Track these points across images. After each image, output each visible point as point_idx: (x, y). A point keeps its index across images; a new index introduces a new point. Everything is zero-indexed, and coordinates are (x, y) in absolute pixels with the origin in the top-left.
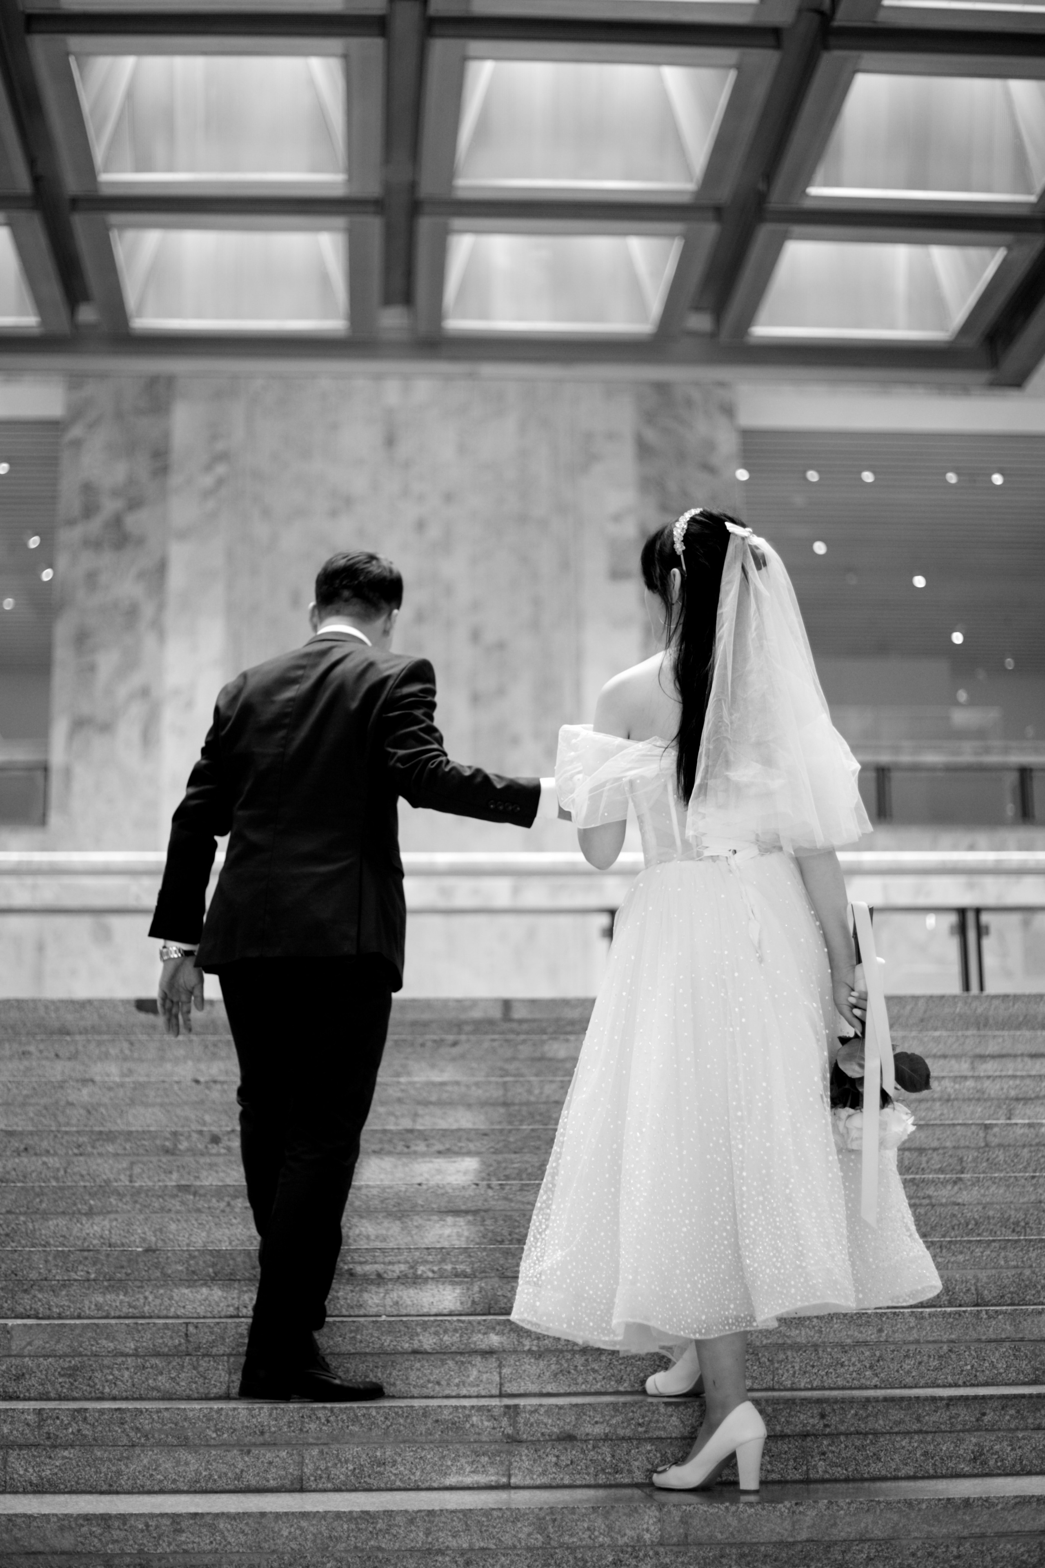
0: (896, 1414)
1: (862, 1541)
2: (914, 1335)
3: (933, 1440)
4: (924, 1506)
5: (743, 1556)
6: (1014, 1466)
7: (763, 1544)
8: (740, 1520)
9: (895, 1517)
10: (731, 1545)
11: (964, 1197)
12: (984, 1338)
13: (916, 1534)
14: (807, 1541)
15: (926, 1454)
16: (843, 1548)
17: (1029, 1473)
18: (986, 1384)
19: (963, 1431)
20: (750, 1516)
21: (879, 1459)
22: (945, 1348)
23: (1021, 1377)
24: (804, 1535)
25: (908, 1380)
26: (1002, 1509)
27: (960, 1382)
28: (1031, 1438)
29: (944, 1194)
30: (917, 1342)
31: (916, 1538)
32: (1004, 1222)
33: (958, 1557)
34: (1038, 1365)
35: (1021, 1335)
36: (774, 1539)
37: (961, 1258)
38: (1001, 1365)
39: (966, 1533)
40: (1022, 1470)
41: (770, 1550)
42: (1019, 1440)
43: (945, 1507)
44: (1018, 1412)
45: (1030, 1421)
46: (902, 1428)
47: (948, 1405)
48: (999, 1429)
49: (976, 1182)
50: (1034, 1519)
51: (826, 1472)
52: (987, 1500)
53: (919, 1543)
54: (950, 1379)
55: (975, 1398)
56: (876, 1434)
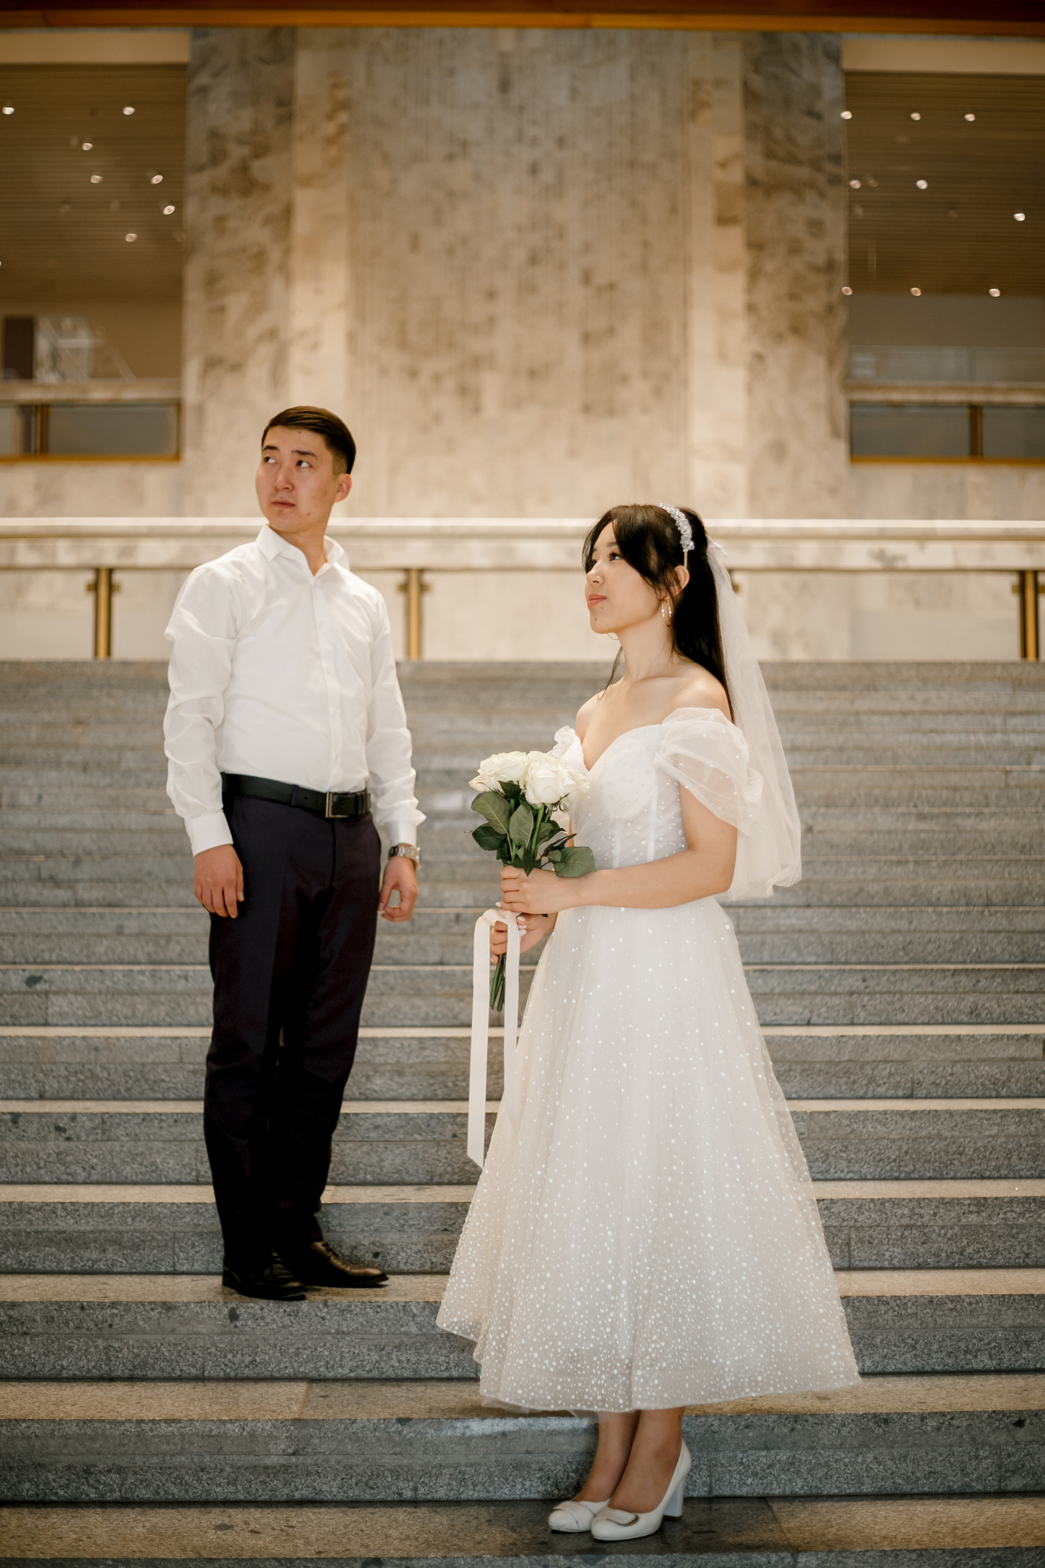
0: (916, 980)
1: (886, 1062)
2: (935, 926)
3: (942, 998)
4: (929, 1039)
5: (804, 1070)
6: (999, 1017)
7: (818, 1062)
8: (803, 1046)
9: (909, 1047)
10: (797, 1063)
11: (985, 825)
12: (986, 929)
13: (923, 1058)
14: (849, 1061)
15: (937, 1008)
16: (873, 1066)
17: (1010, 1023)
18: (987, 962)
19: (964, 993)
20: (809, 1044)
21: (903, 1011)
22: (958, 936)
23: (1013, 958)
24: (846, 1057)
25: (930, 958)
26: (983, 1043)
27: (968, 960)
28: (1011, 999)
29: (969, 824)
30: (937, 931)
31: (922, 1061)
32: (1014, 845)
33: (952, 1074)
34: (1025, 949)
35: (1012, 928)
36: (826, 1059)
37: (976, 872)
38: (998, 950)
39: (957, 1058)
40: (1006, 1020)
41: (823, 1067)
42: (1003, 1000)
43: (944, 1040)
44: (1003, 980)
45: (1012, 987)
46: (920, 989)
47: (953, 975)
48: (989, 992)
49: (993, 815)
50: (1004, 1050)
51: (865, 1019)
52: (973, 1036)
53: (926, 1064)
54: (960, 958)
55: (973, 970)
56: (902, 993)
